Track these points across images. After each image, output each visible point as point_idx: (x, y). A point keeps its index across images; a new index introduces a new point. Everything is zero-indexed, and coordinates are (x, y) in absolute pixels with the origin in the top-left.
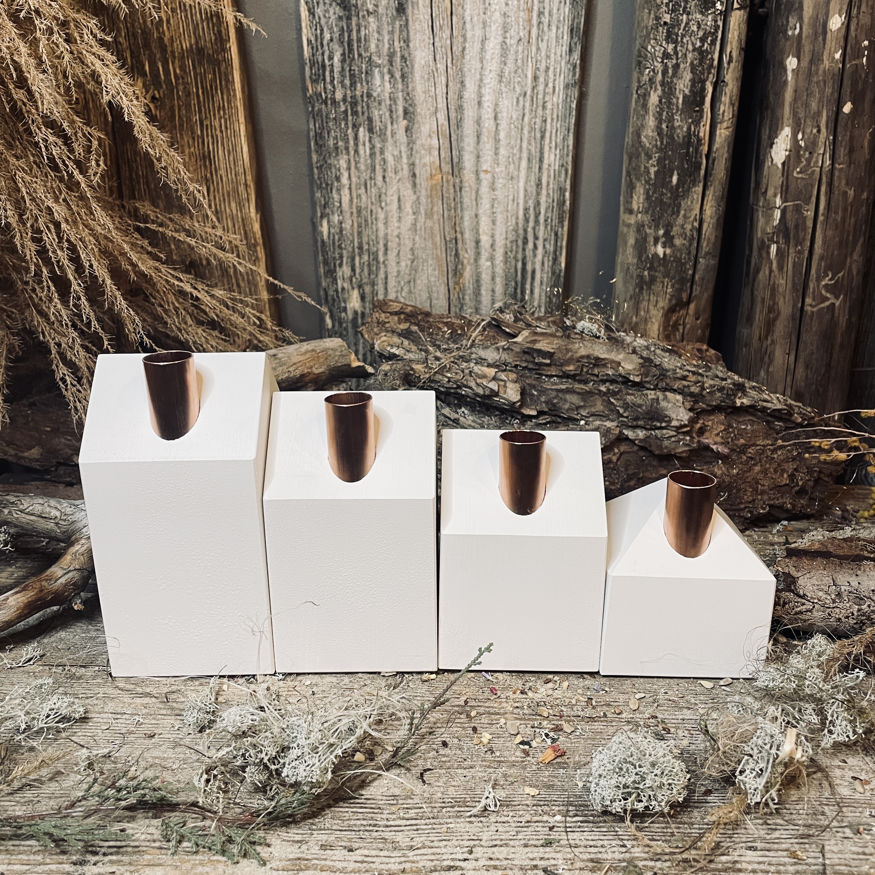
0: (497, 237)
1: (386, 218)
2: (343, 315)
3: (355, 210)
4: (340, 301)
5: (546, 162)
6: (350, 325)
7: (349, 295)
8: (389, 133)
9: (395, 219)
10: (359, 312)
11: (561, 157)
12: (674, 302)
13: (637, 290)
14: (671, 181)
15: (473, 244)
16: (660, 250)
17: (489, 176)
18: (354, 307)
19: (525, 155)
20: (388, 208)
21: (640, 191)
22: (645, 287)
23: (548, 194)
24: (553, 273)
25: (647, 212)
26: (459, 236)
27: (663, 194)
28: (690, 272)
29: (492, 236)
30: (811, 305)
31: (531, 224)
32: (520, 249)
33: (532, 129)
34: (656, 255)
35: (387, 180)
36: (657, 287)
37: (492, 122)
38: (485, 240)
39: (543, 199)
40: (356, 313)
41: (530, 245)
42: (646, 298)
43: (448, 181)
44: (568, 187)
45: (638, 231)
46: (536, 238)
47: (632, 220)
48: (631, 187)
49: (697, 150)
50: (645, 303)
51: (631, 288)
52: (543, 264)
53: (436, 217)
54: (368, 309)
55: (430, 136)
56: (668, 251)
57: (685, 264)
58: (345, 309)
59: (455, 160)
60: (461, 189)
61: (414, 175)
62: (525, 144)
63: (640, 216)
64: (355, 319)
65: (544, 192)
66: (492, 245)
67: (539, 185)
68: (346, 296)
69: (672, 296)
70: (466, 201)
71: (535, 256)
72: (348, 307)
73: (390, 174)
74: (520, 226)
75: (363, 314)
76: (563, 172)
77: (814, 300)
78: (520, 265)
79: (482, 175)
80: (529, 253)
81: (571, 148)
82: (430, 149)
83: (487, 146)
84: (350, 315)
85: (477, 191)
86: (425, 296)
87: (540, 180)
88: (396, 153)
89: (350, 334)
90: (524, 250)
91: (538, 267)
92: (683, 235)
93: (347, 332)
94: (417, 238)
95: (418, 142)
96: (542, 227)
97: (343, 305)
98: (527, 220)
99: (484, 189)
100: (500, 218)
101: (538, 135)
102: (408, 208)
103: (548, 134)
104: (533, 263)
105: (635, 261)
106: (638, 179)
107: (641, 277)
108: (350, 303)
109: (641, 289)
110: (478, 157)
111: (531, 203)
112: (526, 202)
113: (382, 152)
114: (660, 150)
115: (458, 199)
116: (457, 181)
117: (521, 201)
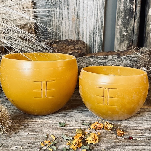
0: (87, 32)
1: (63, 28)
3: (56, 26)
5: (98, 15)
8: (63, 9)
9: (65, 28)
11: (102, 14)
12: (128, 45)
14: (127, 18)
15: (82, 34)
16: (125, 34)
17: (86, 18)
19: (94, 14)
20: (63, 26)
21: (120, 20)
23: (99, 23)
24: (100, 40)
25: (122, 25)
26: (79, 32)
27: (125, 21)
28: (132, 38)
29: (86, 32)
31: (95, 29)
32: (93, 35)
33: (95, 8)
34: (124, 34)
35: (63, 19)
36: (125, 42)
37: (86, 7)
38: (85, 33)
39: (98, 24)
41: (95, 34)
42: (122, 45)
43: (77, 20)
44: (103, 21)
45: (120, 29)
46: (96, 32)
47: (118, 27)
48: (118, 20)
49: (133, 11)
51: (119, 42)
52: (98, 38)
53: (74, 28)
55: (73, 10)
56: (127, 34)
57: (131, 36)
59: (78, 15)
60: (79, 21)
61: (69, 18)
62: (94, 11)
63: (120, 26)
65: (98, 22)
66: (86, 34)
67: (97, 20)
70: (81, 24)
71: (96, 36)
73: (64, 18)
74: (93, 29)
76: (102, 17)
78: (93, 38)
79: (84, 18)
80: (95, 36)
81: (104, 12)
82: (72, 13)
83: (85, 12)
85: (83, 22)
87: (97, 19)
88: (65, 13)
90: (94, 35)
91: (97, 39)
92: (130, 30)
94: (70, 33)
95: (70, 11)
96: (98, 30)
98: (94, 28)
99: (85, 21)
100: (88, 28)
101: (97, 9)
102: (67, 25)
103: (99, 9)
104: (96, 38)
105: (119, 36)
106: (120, 18)
107: (121, 40)
109: (121, 42)
110: (83, 14)
111: (95, 25)
112: (94, 24)
113: (62, 13)
114: (124, 11)
115: (79, 24)
116: (79, 20)
117: (93, 24)
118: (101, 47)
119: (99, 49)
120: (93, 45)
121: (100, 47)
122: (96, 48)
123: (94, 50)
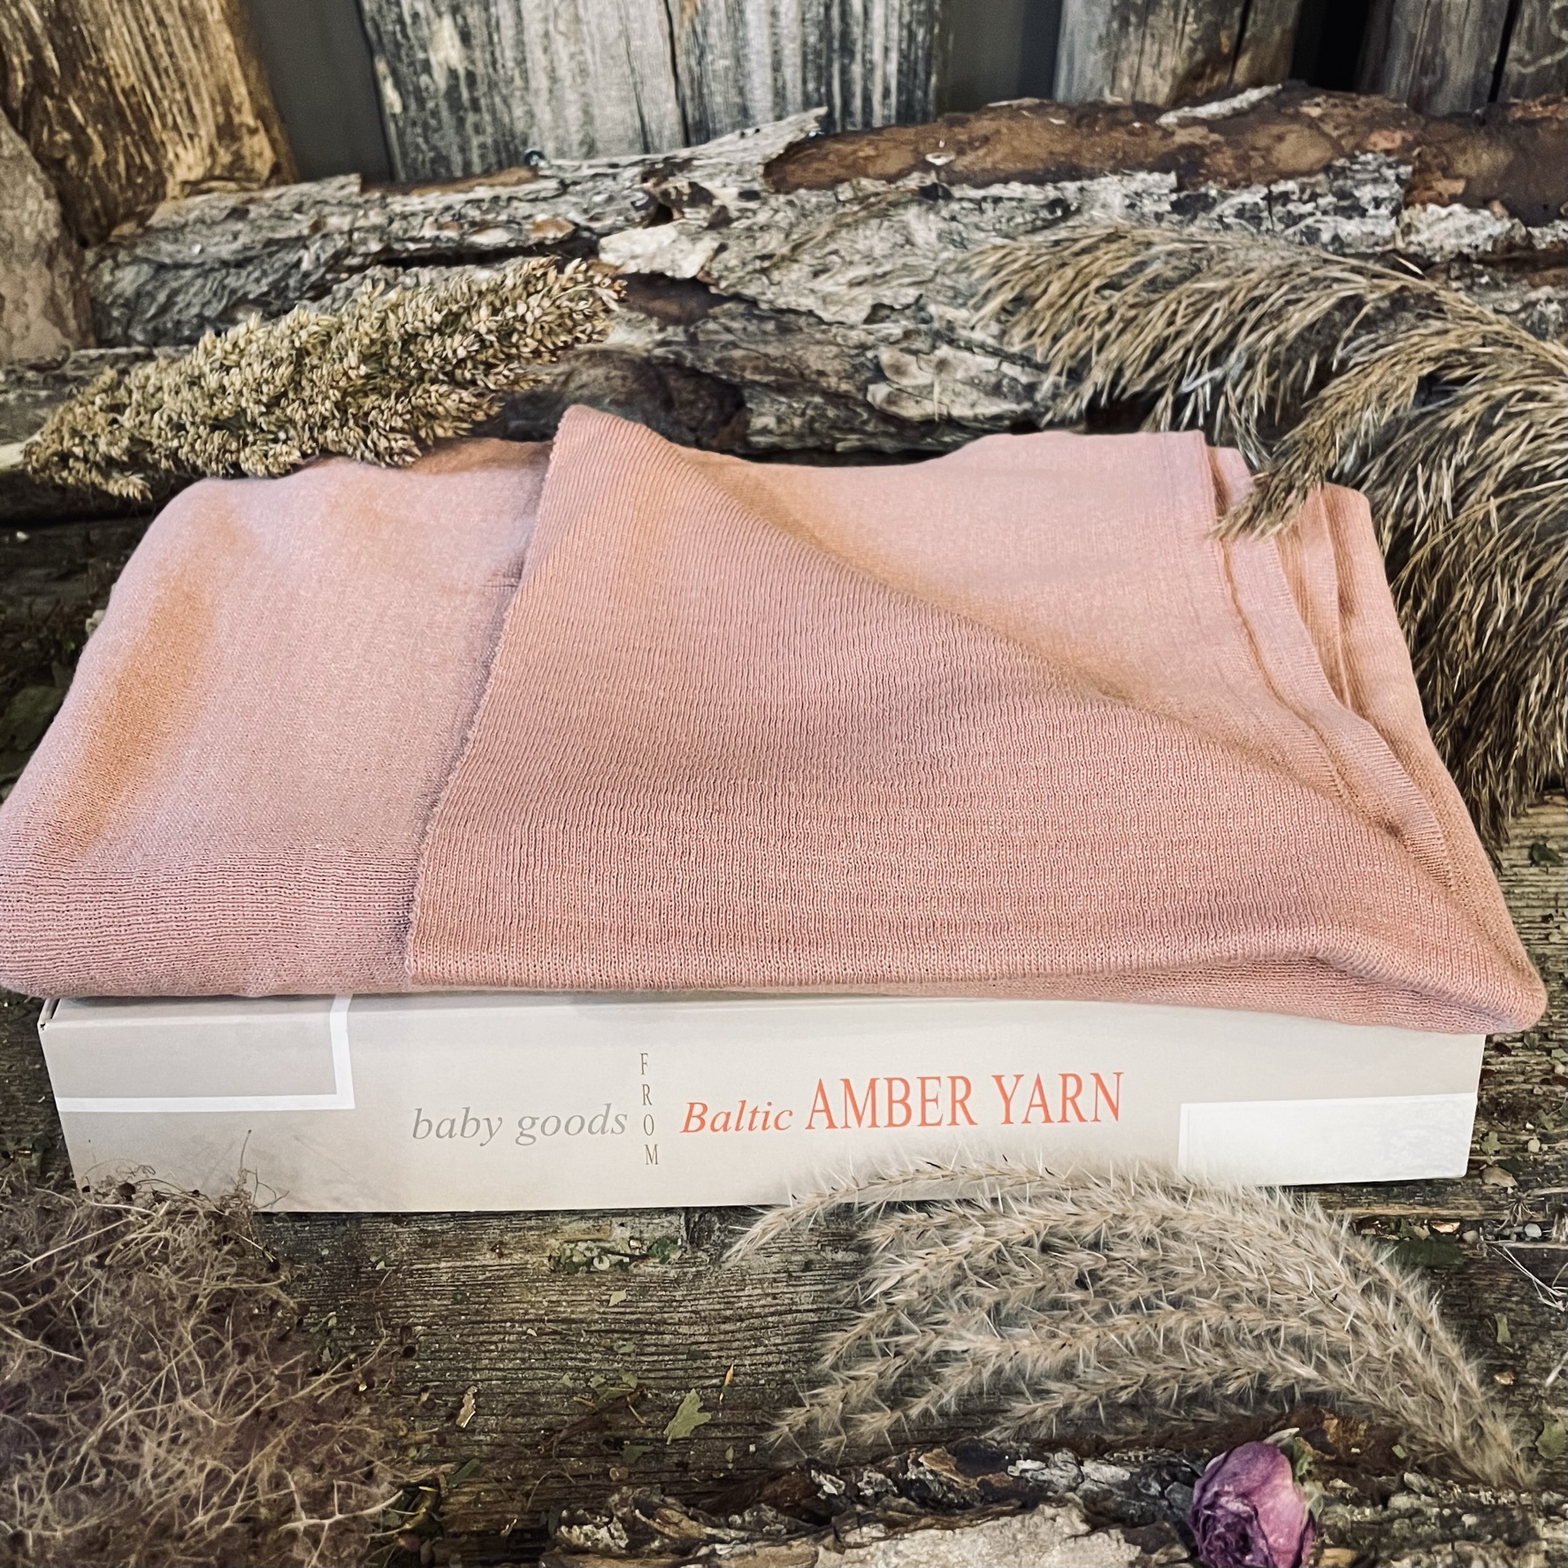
2: (424, 79)
4: (411, 48)
6: (444, 105)
7: (432, 33)
10: (462, 73)
12: (1199, 55)
13: (1115, 25)
18: (446, 60)
22: (1133, 19)
30: (1520, 60)
36: (1161, 19)
40: (453, 73)
42: (1136, 46)
50: (1133, 59)
51: (1101, 19)
54: (480, 65)
58: (427, 67)
64: (452, 91)
68: (426, 32)
69: (1195, 42)
72: (433, 61)
75: (471, 77)
77: (1529, 48)
84: (441, 80)
86: (613, 29)
89: (446, 127)
93: (440, 121)
97: (421, 55)
108: (436, 51)
109: (1125, 23)
118: (921, 34)
119: (904, 56)
120: (836, 25)
121: (912, 36)
122: (877, 56)
123: (857, 69)
